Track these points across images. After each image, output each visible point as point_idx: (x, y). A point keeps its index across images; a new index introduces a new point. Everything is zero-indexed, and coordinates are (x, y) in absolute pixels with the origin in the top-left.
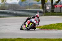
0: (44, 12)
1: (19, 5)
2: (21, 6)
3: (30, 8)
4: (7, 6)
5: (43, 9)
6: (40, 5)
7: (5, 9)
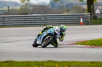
0: (91, 19)
1: (50, 7)
2: (54, 9)
3: (68, 12)
4: (31, 8)
5: (89, 13)
6: (85, 7)
7: (27, 14)
